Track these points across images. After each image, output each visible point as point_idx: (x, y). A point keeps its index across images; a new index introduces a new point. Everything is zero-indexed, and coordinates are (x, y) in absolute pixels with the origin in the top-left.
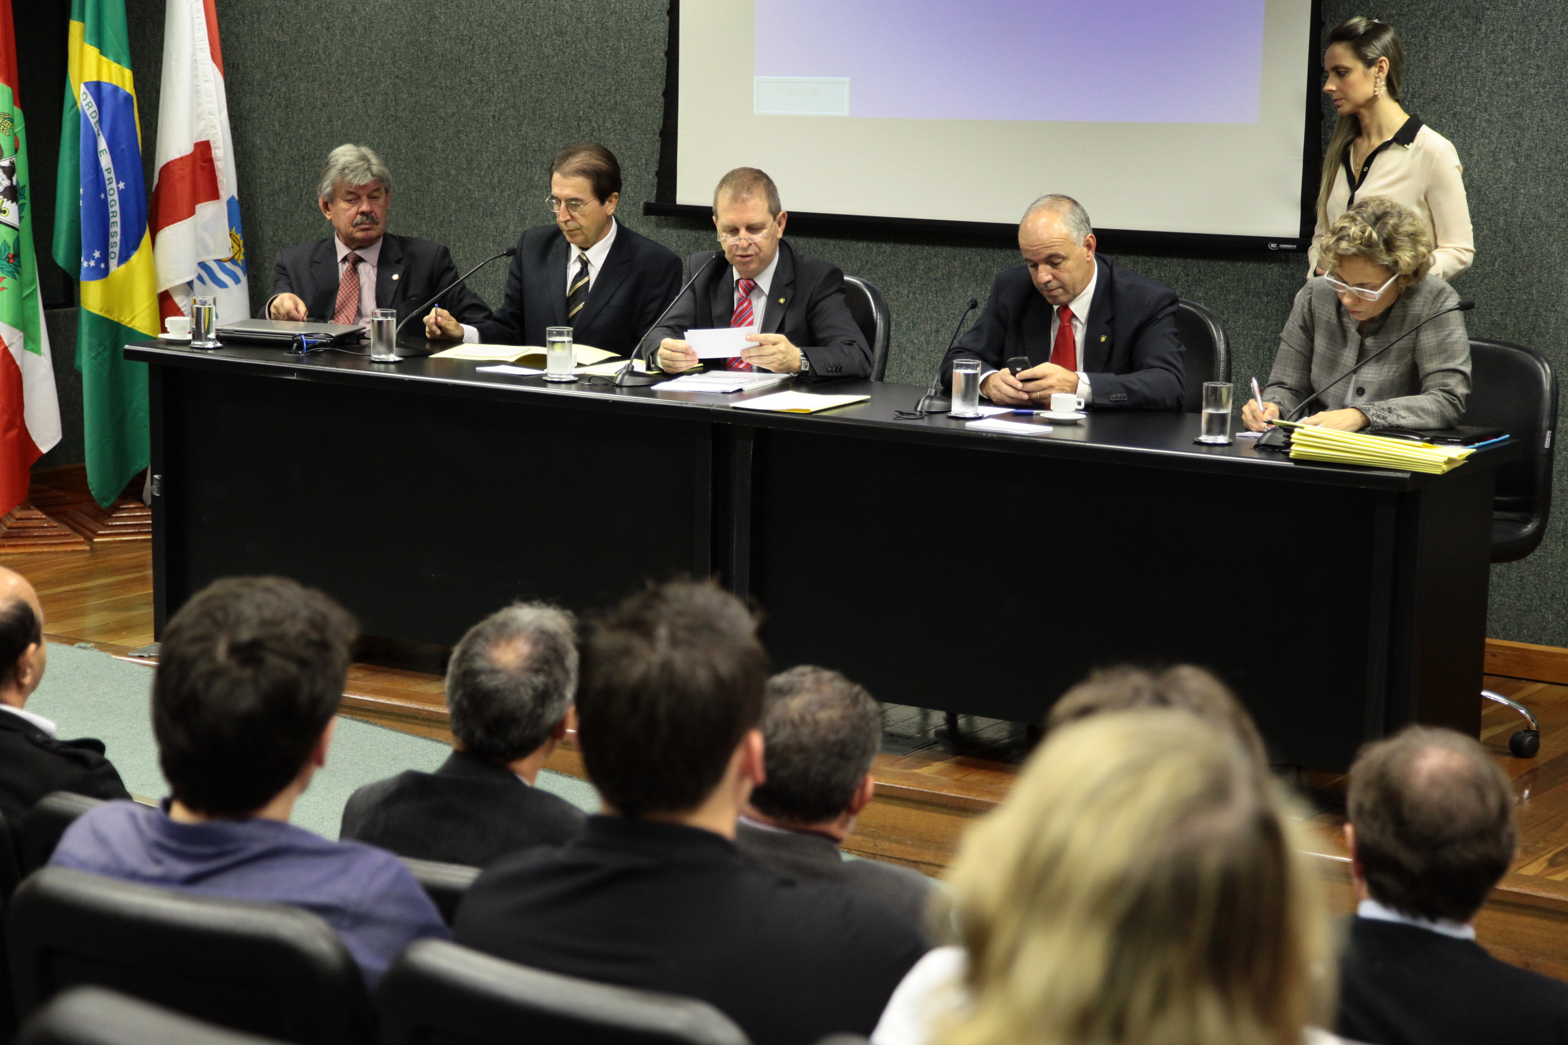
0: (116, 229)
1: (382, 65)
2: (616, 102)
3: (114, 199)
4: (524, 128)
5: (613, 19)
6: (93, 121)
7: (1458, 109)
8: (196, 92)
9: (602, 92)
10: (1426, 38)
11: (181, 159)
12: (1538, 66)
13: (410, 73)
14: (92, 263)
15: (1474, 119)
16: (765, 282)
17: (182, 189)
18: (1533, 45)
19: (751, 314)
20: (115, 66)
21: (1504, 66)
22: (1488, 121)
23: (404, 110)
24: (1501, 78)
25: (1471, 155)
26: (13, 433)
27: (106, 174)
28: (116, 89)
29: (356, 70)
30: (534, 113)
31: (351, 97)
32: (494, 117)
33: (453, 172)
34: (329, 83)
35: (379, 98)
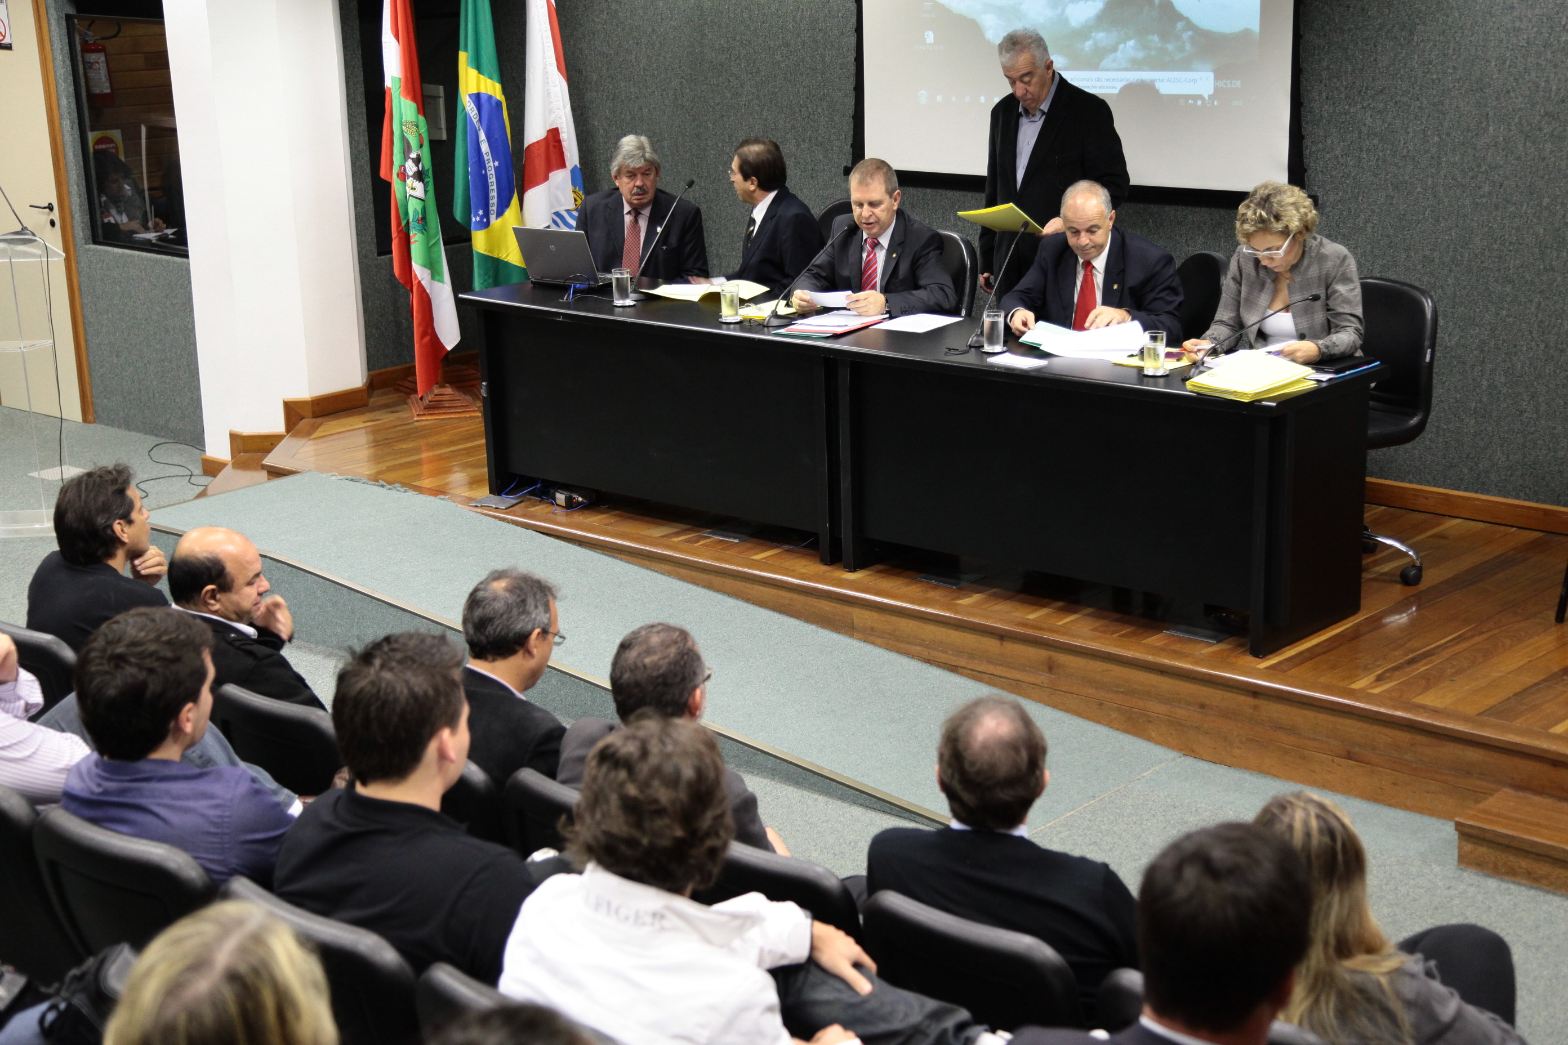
0: (494, 194)
1: (672, 69)
2: (824, 94)
3: (491, 173)
4: (765, 113)
5: (821, 34)
6: (475, 121)
7: (1398, 98)
8: (547, 94)
9: (815, 87)
10: (1375, 46)
11: (538, 142)
12: (1454, 67)
13: (690, 74)
14: (478, 219)
15: (1410, 106)
16: (885, 241)
17: (539, 163)
18: (1451, 51)
19: (876, 262)
20: (489, 81)
21: (1430, 67)
22: (1420, 108)
23: (687, 100)
24: (1428, 76)
25: (1408, 133)
26: (427, 339)
27: (485, 156)
28: (490, 97)
29: (656, 73)
30: (771, 101)
31: (654, 92)
32: (745, 105)
33: (720, 144)
34: (639, 82)
35: (671, 93)
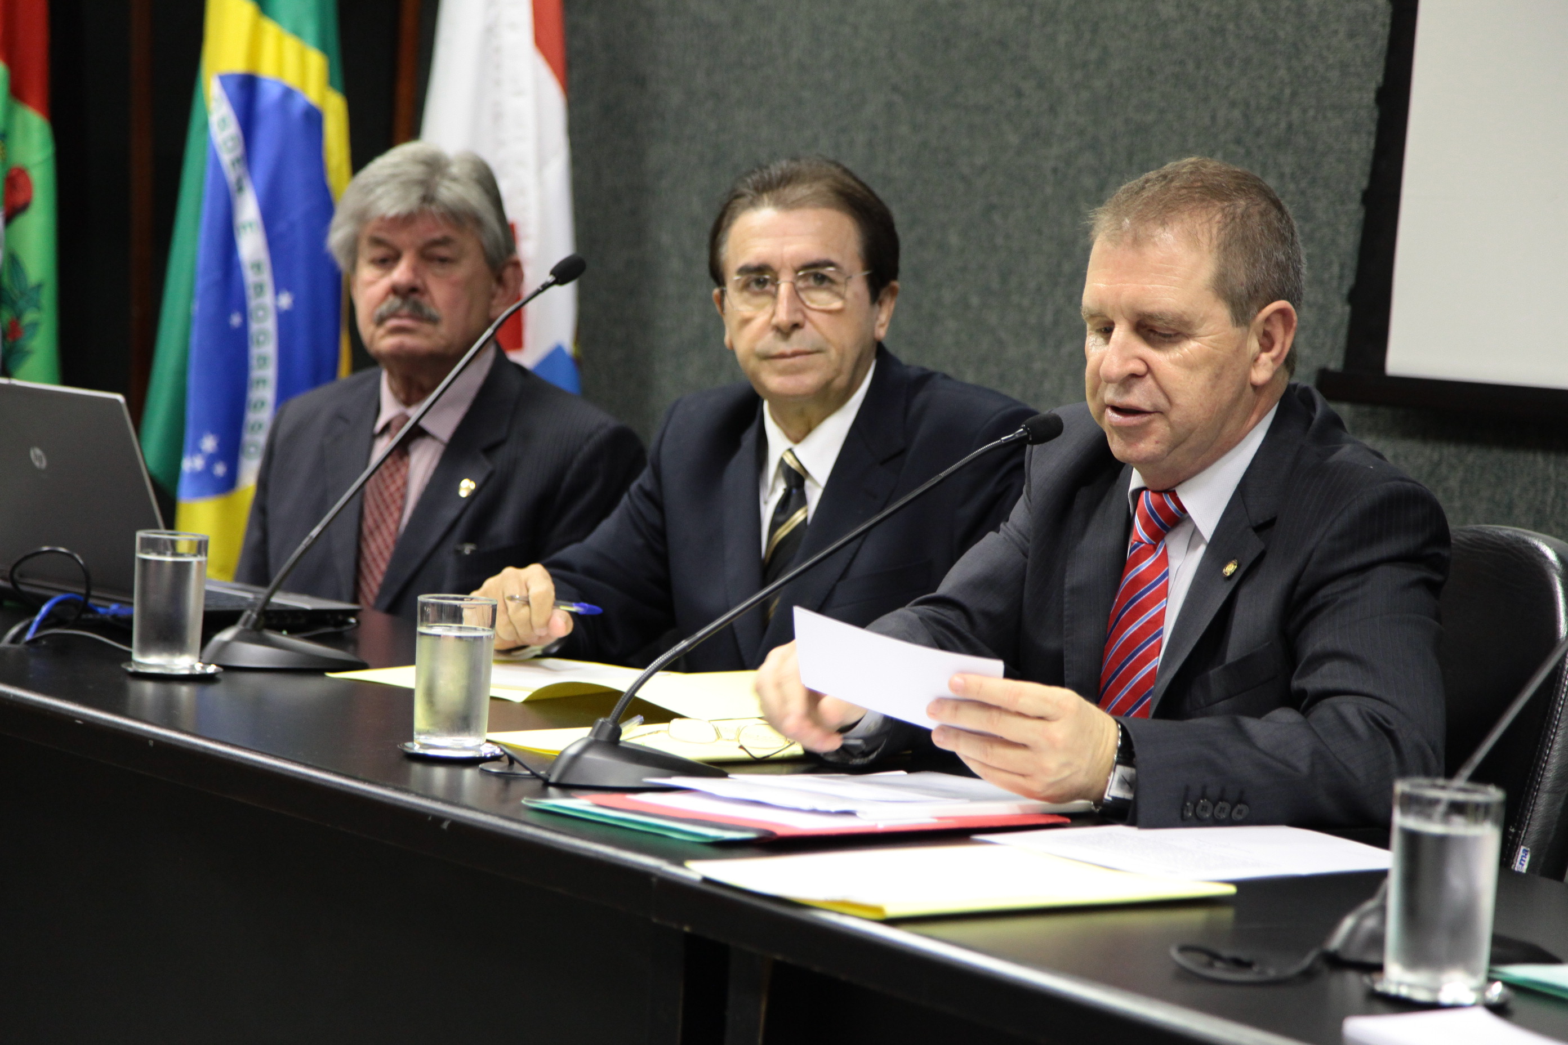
1: (872, 63)
2: (1290, 126)
3: (264, 329)
6: (227, 158)
9: (1264, 102)
14: (202, 463)
20: (291, 45)
27: (249, 274)
28: (288, 93)
29: (828, 76)
32: (1055, 170)
33: (975, 301)
35: (861, 138)
